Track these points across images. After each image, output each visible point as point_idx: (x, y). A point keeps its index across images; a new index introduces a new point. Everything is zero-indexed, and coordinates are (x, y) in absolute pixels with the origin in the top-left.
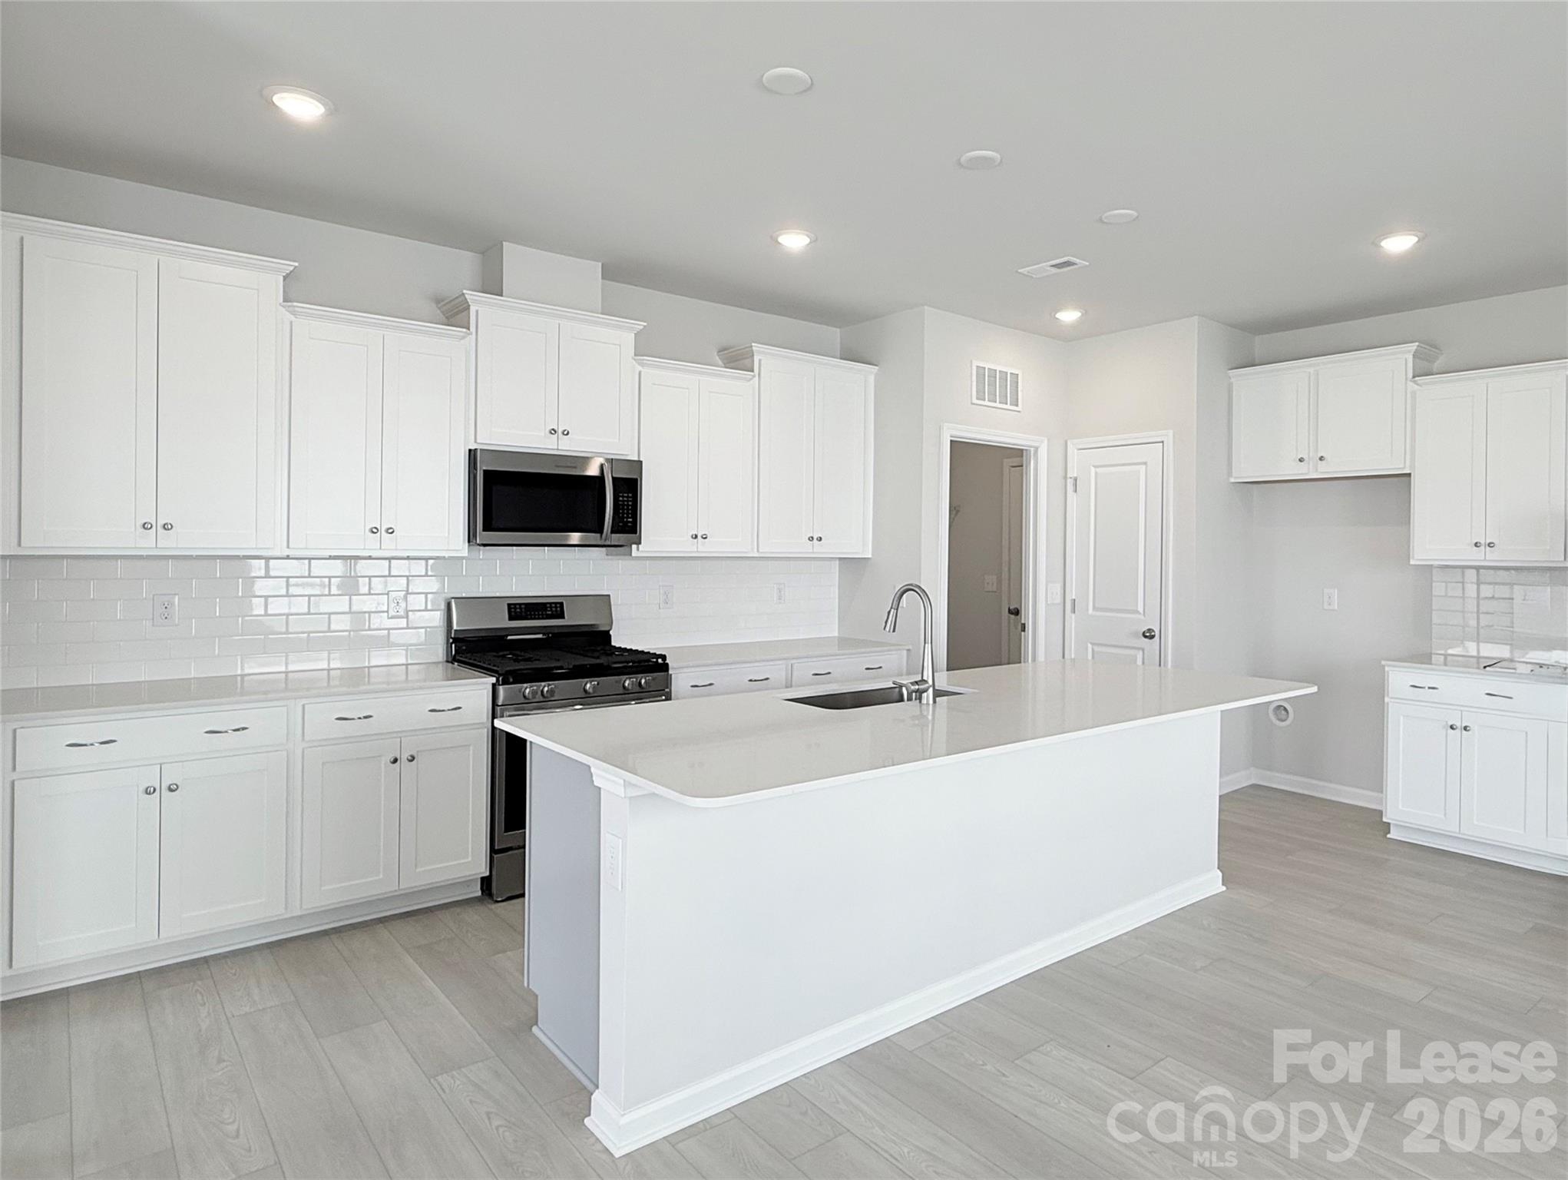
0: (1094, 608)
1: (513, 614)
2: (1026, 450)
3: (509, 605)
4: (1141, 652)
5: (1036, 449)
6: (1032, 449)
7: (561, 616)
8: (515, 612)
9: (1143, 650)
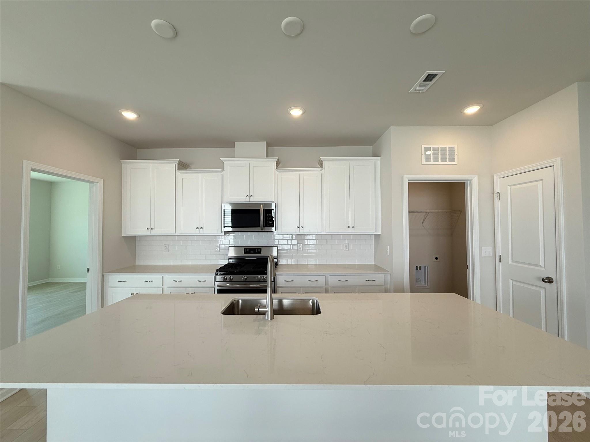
0: (512, 261)
1: (246, 252)
2: (466, 182)
3: (245, 249)
4: (544, 290)
5: (471, 181)
6: (469, 181)
7: (260, 253)
8: (246, 251)
9: (545, 289)
